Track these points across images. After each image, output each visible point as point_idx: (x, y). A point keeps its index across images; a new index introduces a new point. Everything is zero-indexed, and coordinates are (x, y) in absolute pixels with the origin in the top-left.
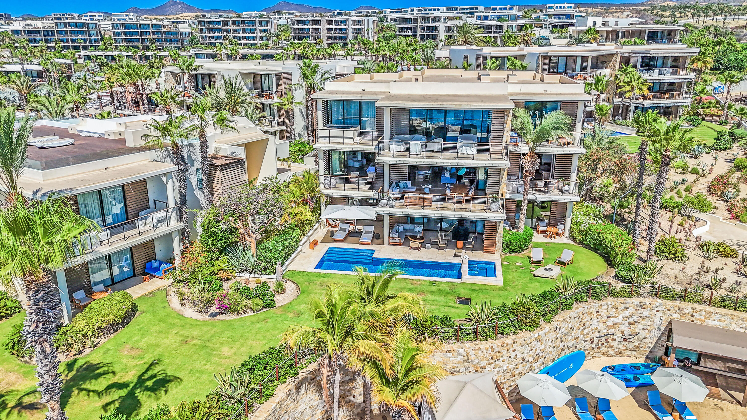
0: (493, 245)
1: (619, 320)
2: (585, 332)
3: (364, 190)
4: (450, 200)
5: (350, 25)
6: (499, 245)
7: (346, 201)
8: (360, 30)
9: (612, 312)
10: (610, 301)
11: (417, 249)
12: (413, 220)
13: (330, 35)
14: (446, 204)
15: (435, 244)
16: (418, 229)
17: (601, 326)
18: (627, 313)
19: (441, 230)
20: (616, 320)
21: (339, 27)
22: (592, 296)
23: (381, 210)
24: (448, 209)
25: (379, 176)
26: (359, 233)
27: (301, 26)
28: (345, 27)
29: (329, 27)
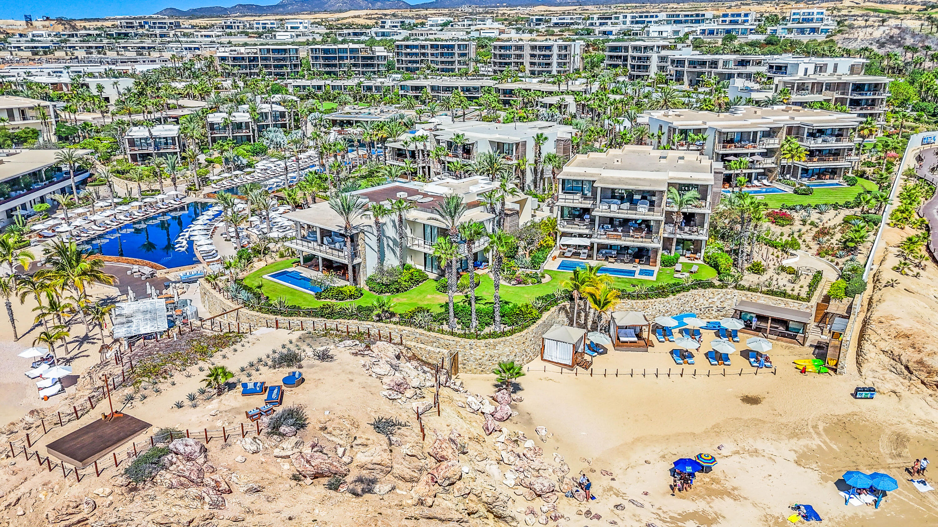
0: (655, 262)
1: (715, 300)
2: (696, 304)
3: (583, 229)
4: (632, 236)
5: (555, 51)
6: (658, 262)
7: (571, 235)
8: (566, 56)
9: (711, 296)
10: (711, 290)
11: (613, 263)
12: (611, 247)
13: (533, 61)
14: (630, 239)
15: (622, 261)
16: (614, 252)
17: (705, 302)
18: (719, 296)
19: (627, 253)
20: (713, 300)
21: (543, 53)
22: (701, 287)
23: (593, 240)
24: (630, 241)
25: (593, 220)
26: (579, 254)
27: (503, 52)
28: (550, 53)
29: (532, 53)
